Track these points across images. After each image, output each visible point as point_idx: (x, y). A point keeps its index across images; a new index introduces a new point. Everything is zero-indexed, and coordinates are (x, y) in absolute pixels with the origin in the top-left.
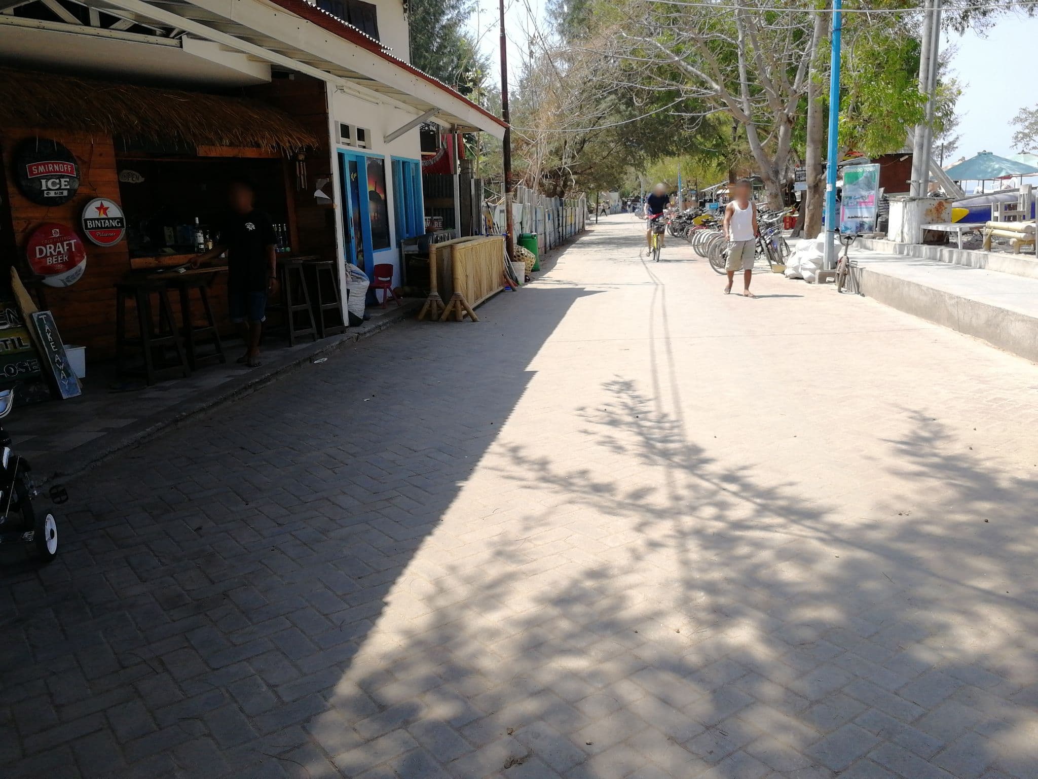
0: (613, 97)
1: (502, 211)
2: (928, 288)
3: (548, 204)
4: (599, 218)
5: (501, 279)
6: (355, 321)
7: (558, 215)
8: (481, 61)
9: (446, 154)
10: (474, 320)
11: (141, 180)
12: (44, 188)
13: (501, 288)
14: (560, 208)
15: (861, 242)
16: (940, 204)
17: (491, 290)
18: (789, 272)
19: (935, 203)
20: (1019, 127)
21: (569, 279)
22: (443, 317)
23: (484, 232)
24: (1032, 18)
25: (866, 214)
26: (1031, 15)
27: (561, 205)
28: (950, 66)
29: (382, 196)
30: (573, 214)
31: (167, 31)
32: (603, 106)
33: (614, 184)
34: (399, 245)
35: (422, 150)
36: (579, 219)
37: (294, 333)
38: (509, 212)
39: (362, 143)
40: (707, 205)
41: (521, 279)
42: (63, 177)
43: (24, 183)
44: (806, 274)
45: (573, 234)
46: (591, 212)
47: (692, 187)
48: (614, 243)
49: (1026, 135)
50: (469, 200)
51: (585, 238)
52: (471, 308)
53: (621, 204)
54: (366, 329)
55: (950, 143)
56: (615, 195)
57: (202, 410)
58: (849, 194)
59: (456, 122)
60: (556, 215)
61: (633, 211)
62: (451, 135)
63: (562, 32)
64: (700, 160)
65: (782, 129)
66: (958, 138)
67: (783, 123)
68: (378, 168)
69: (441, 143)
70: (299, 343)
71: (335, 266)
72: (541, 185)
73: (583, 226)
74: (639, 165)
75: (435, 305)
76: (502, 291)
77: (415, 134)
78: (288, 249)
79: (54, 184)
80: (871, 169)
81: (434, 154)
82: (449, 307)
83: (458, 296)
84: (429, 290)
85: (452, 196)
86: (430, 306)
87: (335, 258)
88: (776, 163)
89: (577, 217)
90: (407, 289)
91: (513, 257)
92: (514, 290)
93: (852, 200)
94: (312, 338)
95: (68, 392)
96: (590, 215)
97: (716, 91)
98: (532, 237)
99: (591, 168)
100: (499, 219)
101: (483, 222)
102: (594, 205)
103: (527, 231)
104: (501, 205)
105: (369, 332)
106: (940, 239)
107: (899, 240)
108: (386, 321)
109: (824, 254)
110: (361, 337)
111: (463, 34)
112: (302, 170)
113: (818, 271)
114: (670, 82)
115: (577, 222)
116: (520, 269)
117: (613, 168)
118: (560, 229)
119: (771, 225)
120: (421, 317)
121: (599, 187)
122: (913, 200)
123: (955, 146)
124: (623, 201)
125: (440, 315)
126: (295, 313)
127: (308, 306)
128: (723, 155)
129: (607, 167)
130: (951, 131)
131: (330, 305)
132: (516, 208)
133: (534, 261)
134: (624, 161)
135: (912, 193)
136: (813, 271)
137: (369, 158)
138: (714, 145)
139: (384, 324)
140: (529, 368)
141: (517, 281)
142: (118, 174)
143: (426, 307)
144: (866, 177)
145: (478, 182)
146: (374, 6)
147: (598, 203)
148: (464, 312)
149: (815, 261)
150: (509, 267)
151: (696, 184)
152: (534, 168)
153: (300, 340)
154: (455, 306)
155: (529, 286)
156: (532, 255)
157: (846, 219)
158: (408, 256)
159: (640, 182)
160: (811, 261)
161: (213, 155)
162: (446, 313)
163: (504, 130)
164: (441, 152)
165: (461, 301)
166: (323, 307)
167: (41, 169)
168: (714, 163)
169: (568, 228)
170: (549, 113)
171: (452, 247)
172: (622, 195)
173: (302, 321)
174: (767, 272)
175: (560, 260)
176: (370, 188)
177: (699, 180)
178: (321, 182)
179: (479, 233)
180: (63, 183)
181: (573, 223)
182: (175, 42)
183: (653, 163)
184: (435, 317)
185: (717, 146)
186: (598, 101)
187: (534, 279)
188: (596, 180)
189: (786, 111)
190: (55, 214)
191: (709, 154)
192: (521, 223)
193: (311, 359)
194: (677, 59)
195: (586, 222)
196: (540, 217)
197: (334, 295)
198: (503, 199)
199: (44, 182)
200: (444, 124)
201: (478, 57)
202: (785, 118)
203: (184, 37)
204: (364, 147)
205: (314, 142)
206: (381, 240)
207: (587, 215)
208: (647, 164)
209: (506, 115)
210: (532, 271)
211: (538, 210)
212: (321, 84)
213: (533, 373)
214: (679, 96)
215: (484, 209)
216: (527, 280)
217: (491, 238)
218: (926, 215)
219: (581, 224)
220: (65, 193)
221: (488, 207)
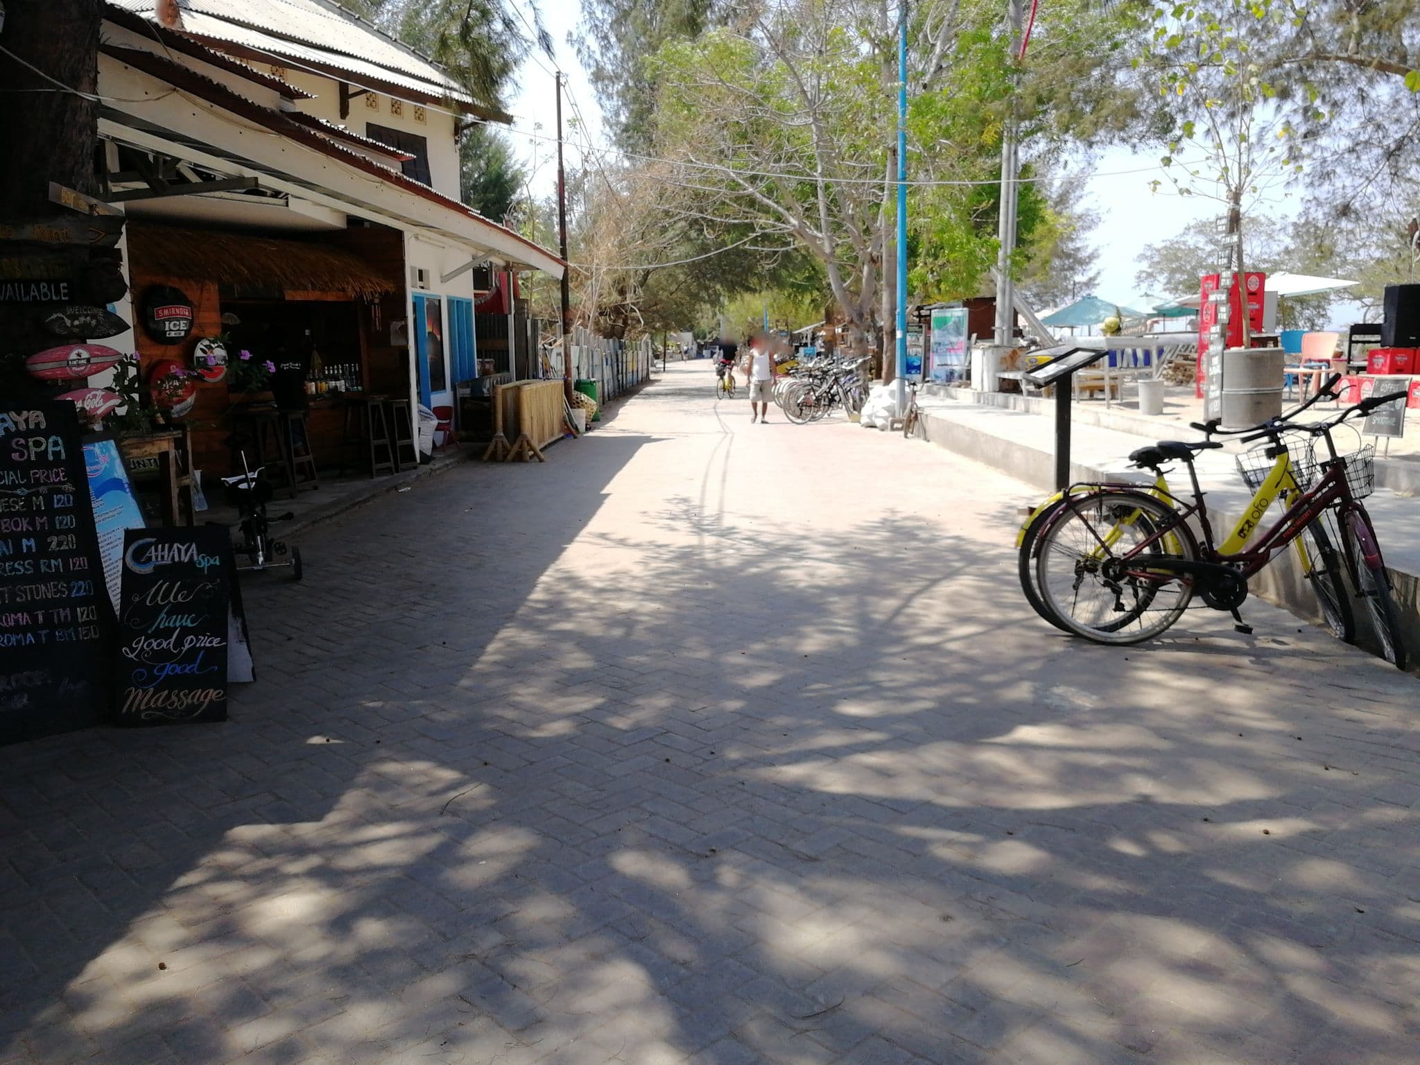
0: (682, 223)
1: (559, 354)
2: (970, 429)
3: (604, 347)
4: (667, 365)
5: (562, 427)
6: (426, 459)
7: (617, 360)
8: (517, 166)
9: (499, 292)
10: (541, 461)
11: (238, 322)
12: (167, 329)
13: (562, 435)
14: (620, 352)
15: (946, 390)
16: (1014, 352)
17: (552, 435)
18: (864, 420)
19: (1010, 351)
20: (1144, 266)
21: (635, 429)
22: (509, 457)
23: (541, 375)
24: (1136, 156)
25: (955, 362)
26: (1135, 152)
27: (621, 348)
28: (1087, 189)
29: (439, 337)
30: (635, 359)
31: (276, 194)
32: (670, 234)
33: (686, 324)
34: (454, 388)
35: (475, 288)
36: (642, 366)
37: (376, 466)
38: (567, 356)
39: (421, 284)
40: (802, 350)
41: (582, 427)
42: (183, 319)
43: (152, 325)
44: (879, 422)
45: (635, 383)
46: (657, 357)
47: (782, 328)
48: (687, 395)
49: (1150, 275)
50: (524, 344)
51: (649, 389)
52: (538, 449)
53: (695, 347)
54: (437, 466)
55: (1091, 279)
56: (688, 336)
57: (330, 517)
58: (938, 340)
59: (511, 261)
60: (615, 360)
61: (712, 357)
62: (505, 274)
63: (620, 144)
64: (790, 295)
65: (866, 269)
66: (1099, 273)
67: (866, 262)
68: (435, 308)
69: (494, 281)
70: (378, 475)
71: (409, 405)
72: (597, 323)
73: (648, 374)
74: (715, 302)
75: (500, 445)
76: (562, 438)
77: (469, 276)
78: (360, 388)
79: (175, 325)
80: (960, 314)
81: (487, 292)
82: (516, 448)
83: (525, 436)
84: (495, 431)
85: (505, 336)
86: (496, 447)
87: (408, 396)
88: (861, 306)
89: (640, 363)
90: (463, 433)
91: (574, 403)
92: (575, 437)
93: (942, 347)
94: (389, 471)
95: (200, 507)
96: (655, 361)
97: (794, 226)
98: (592, 383)
99: (656, 304)
100: (556, 362)
101: (540, 366)
102: (661, 348)
103: (584, 377)
104: (557, 348)
105: (439, 469)
106: (1011, 387)
107: (979, 389)
108: (452, 460)
109: (895, 402)
110: (433, 474)
111: (493, 133)
112: (377, 313)
113: (890, 419)
114: (747, 210)
115: (640, 369)
116: (581, 417)
117: (683, 305)
118: (620, 376)
119: (851, 372)
120: (486, 457)
121: (667, 327)
122: (997, 347)
123: (1096, 282)
124: (699, 344)
125: (505, 457)
126: (377, 447)
127: (386, 441)
128: (818, 289)
129: (676, 304)
130: (1092, 265)
131: (405, 442)
132: (574, 350)
133: (595, 408)
134: (695, 297)
135: (997, 340)
136: (886, 419)
137: (428, 299)
138: (806, 278)
139: (451, 463)
140: (604, 492)
141: (577, 429)
142: (222, 315)
143: (491, 447)
144: (955, 322)
145: (534, 324)
146: (425, 139)
147: (665, 346)
148: (531, 453)
149: (888, 409)
150: (569, 414)
151: (787, 325)
152: (588, 304)
153: (381, 472)
154: (521, 447)
155: (590, 434)
156: (593, 402)
157: (935, 366)
158: (463, 400)
159: (719, 320)
160: (884, 408)
161: (299, 298)
162: (513, 453)
163: (563, 268)
164: (494, 290)
165: (528, 441)
166: (399, 443)
167: (166, 312)
168: (807, 300)
169: (630, 376)
170: (606, 246)
171: (518, 389)
172: (696, 337)
173: (382, 455)
174: (846, 421)
175: (621, 411)
176: (428, 329)
177: (790, 319)
178: (396, 325)
179: (535, 377)
180: (182, 325)
181: (635, 369)
182: (282, 202)
183: (732, 299)
184: (501, 458)
185: (809, 279)
186: (664, 230)
187: (595, 428)
188: (663, 318)
189: (869, 250)
190: (172, 352)
191: (800, 289)
192: (578, 368)
193: (396, 488)
194: (751, 190)
195: (651, 369)
196: (597, 361)
197: (408, 434)
198: (560, 341)
199: (167, 323)
200: (498, 261)
201: (512, 162)
202: (869, 257)
203: (289, 196)
204: (422, 288)
205: (390, 287)
206: (438, 384)
207: (652, 361)
208: (724, 300)
209: (563, 252)
210: (593, 421)
211: (595, 353)
212: (399, 234)
213: (607, 495)
214: (753, 230)
215: (540, 353)
216: (588, 429)
217: (548, 383)
218: (1001, 363)
219: (645, 372)
220: (183, 334)
221: (545, 349)
